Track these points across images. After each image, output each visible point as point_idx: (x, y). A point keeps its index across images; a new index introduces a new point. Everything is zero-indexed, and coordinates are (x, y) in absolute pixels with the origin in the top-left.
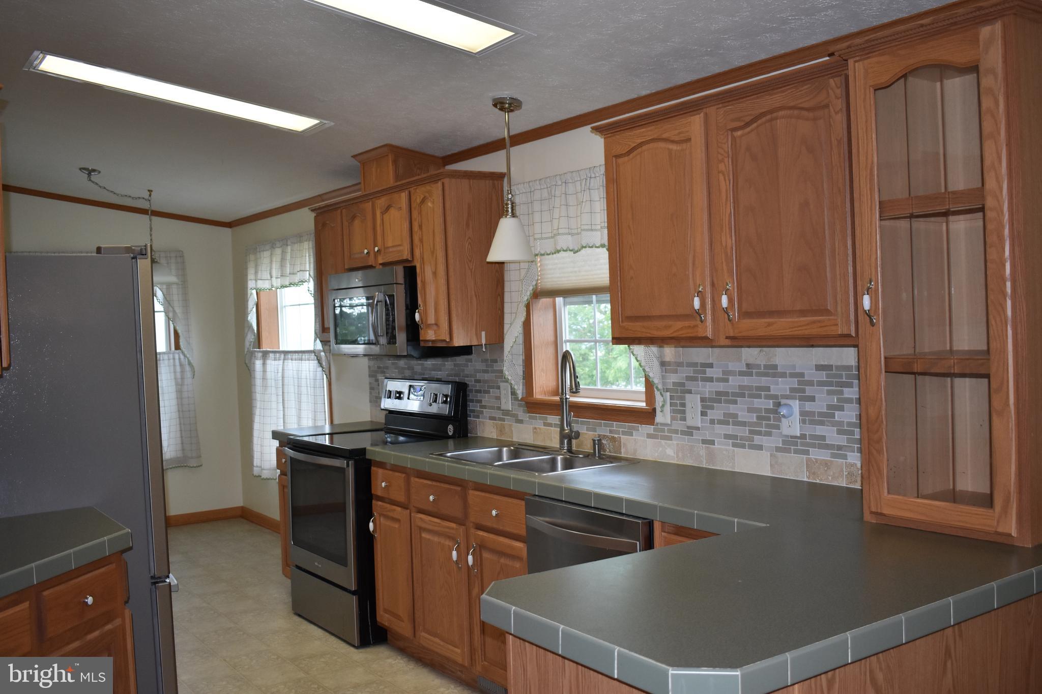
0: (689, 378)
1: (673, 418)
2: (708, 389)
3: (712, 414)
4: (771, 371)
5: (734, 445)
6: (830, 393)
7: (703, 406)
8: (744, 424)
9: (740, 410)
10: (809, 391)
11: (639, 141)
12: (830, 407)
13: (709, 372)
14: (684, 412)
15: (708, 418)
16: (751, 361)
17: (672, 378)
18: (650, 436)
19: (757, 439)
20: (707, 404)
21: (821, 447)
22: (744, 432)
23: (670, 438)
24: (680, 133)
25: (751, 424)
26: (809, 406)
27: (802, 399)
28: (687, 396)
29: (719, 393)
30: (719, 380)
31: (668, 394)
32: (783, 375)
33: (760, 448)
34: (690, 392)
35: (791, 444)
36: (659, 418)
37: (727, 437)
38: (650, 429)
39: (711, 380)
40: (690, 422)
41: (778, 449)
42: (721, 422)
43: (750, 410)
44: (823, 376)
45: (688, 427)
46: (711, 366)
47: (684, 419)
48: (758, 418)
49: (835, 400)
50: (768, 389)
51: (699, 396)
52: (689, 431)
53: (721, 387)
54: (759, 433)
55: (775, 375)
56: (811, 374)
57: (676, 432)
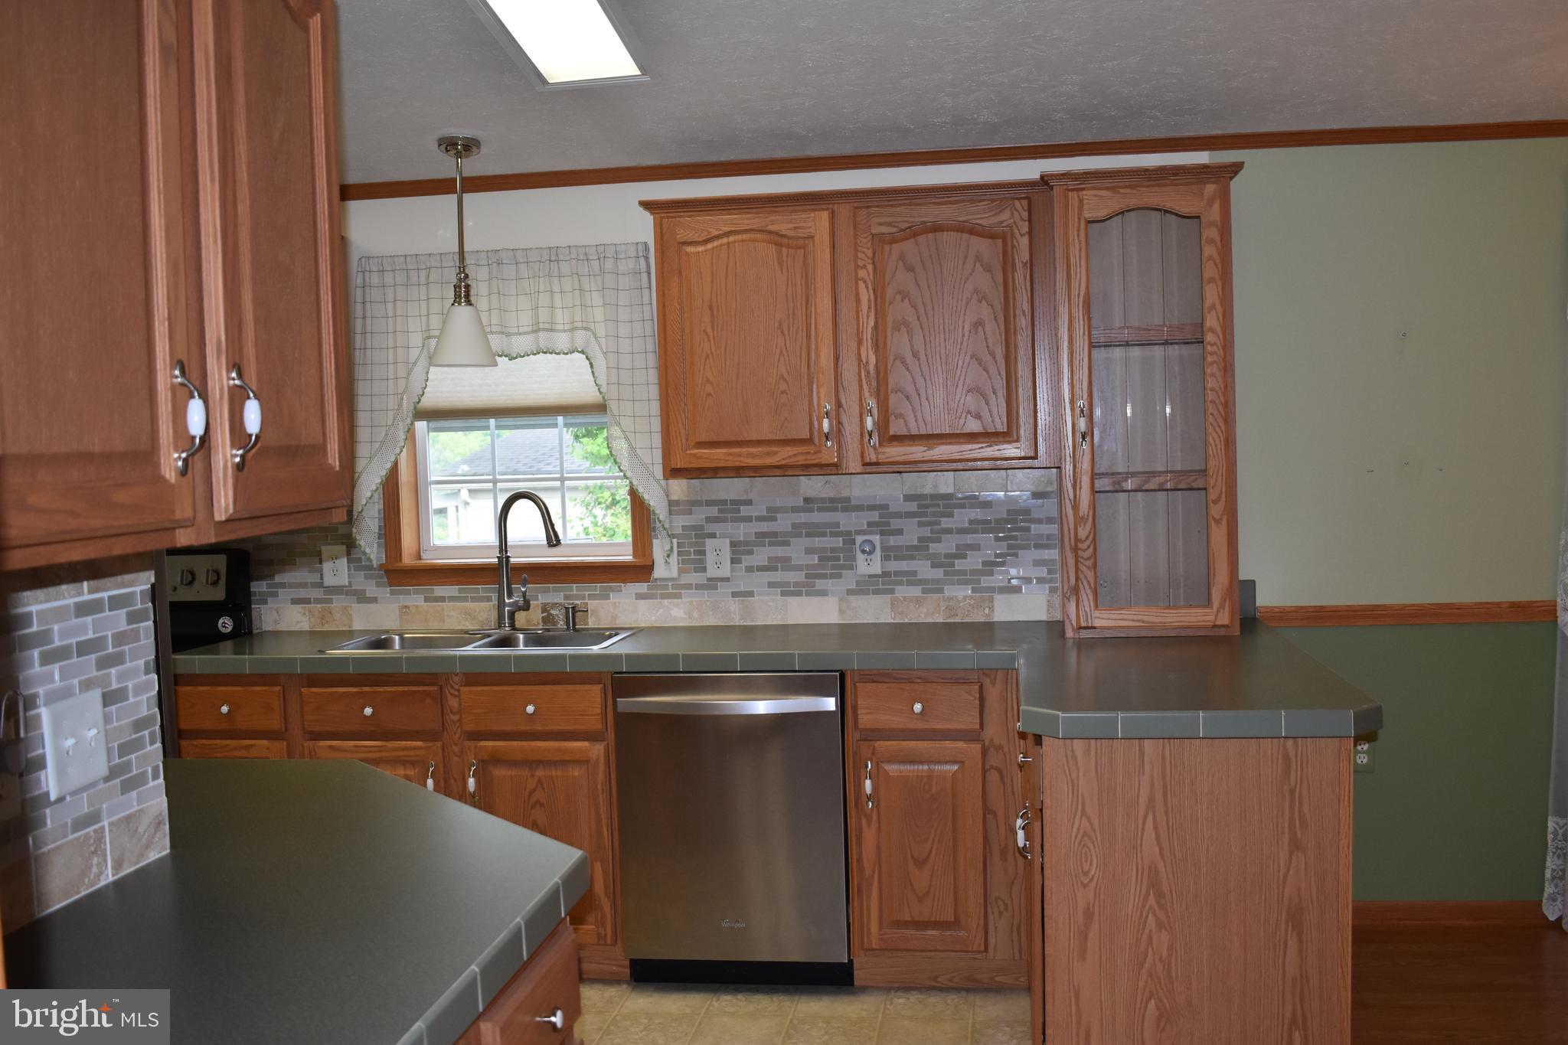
0: (709, 520)
1: (681, 571)
2: (743, 531)
3: (747, 561)
4: (844, 504)
5: (783, 594)
6: (920, 524)
7: (733, 552)
8: (799, 568)
9: (797, 551)
10: (895, 524)
11: (727, 229)
12: (920, 539)
13: (745, 510)
14: (703, 561)
15: (743, 565)
16: (811, 494)
17: (680, 522)
18: (640, 596)
19: (820, 584)
20: (739, 550)
21: (910, 583)
22: (799, 576)
23: (679, 596)
24: (796, 228)
25: (808, 567)
26: (893, 541)
27: (882, 533)
28: (708, 541)
29: (758, 535)
30: (760, 519)
31: (675, 541)
32: (859, 508)
33: (824, 593)
34: (713, 536)
35: (868, 586)
36: (659, 572)
37: (771, 585)
38: (642, 588)
39: (748, 519)
40: (712, 571)
41: (850, 592)
42: (761, 569)
43: (809, 551)
44: (913, 506)
45: (709, 579)
46: (749, 502)
47: (704, 569)
48: (820, 559)
49: (926, 532)
50: (837, 525)
51: (728, 541)
52: (712, 584)
53: (765, 527)
54: (824, 576)
55: (846, 509)
56: (899, 505)
57: (688, 586)
